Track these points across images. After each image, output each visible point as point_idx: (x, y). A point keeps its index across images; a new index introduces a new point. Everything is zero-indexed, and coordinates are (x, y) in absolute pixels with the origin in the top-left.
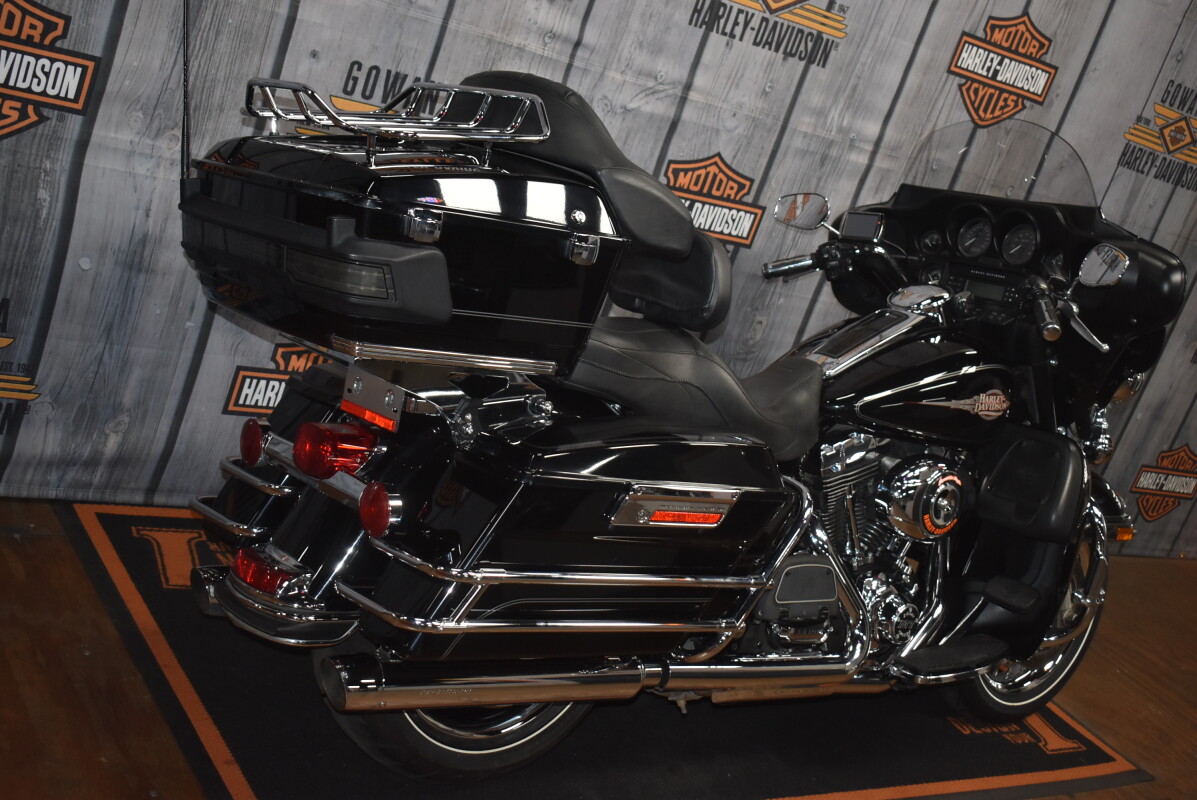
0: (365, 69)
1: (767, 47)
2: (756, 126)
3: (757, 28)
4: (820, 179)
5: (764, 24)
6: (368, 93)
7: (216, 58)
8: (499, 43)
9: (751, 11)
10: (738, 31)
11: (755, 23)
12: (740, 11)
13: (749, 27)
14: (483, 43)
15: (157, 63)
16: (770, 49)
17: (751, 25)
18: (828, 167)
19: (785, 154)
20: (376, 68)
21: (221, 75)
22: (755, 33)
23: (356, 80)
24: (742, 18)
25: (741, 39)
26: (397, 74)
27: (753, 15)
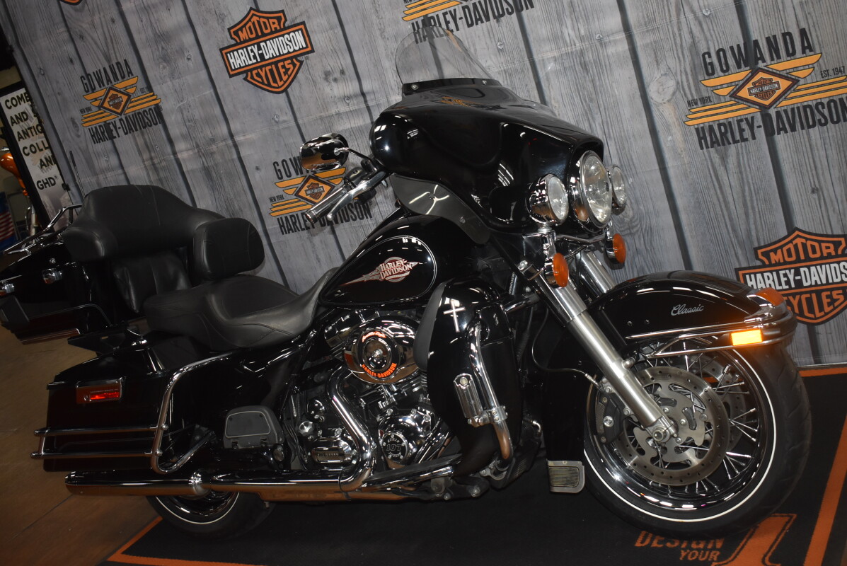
0: (280, 164)
1: (479, 22)
2: (510, 75)
3: (463, 16)
4: (593, 81)
5: (466, 10)
6: (288, 174)
7: (226, 190)
8: (326, 117)
9: (452, 9)
10: (452, 26)
11: (460, 13)
12: (444, 14)
13: (458, 19)
14: (319, 122)
15: (210, 203)
16: (482, 22)
17: (458, 17)
18: (593, 70)
19: (548, 79)
20: (284, 161)
21: (232, 196)
22: (464, 19)
23: (279, 170)
24: (449, 17)
25: (458, 29)
26: (294, 158)
27: (455, 10)
